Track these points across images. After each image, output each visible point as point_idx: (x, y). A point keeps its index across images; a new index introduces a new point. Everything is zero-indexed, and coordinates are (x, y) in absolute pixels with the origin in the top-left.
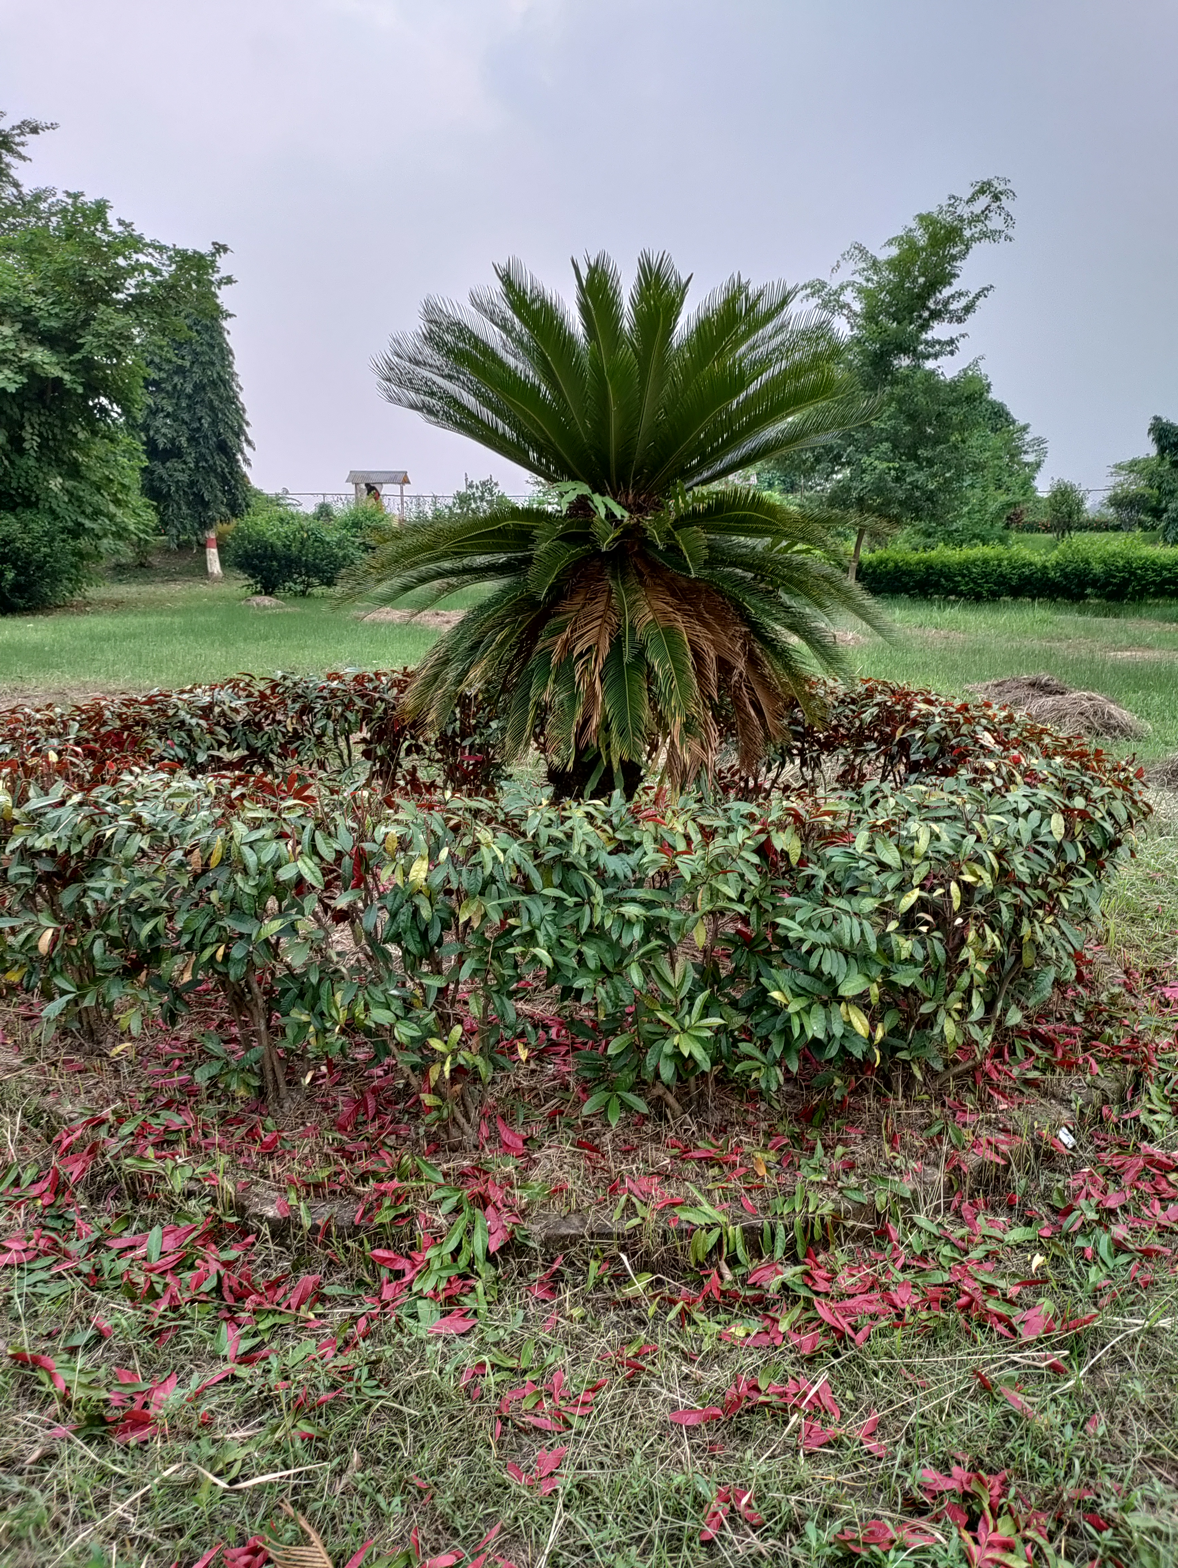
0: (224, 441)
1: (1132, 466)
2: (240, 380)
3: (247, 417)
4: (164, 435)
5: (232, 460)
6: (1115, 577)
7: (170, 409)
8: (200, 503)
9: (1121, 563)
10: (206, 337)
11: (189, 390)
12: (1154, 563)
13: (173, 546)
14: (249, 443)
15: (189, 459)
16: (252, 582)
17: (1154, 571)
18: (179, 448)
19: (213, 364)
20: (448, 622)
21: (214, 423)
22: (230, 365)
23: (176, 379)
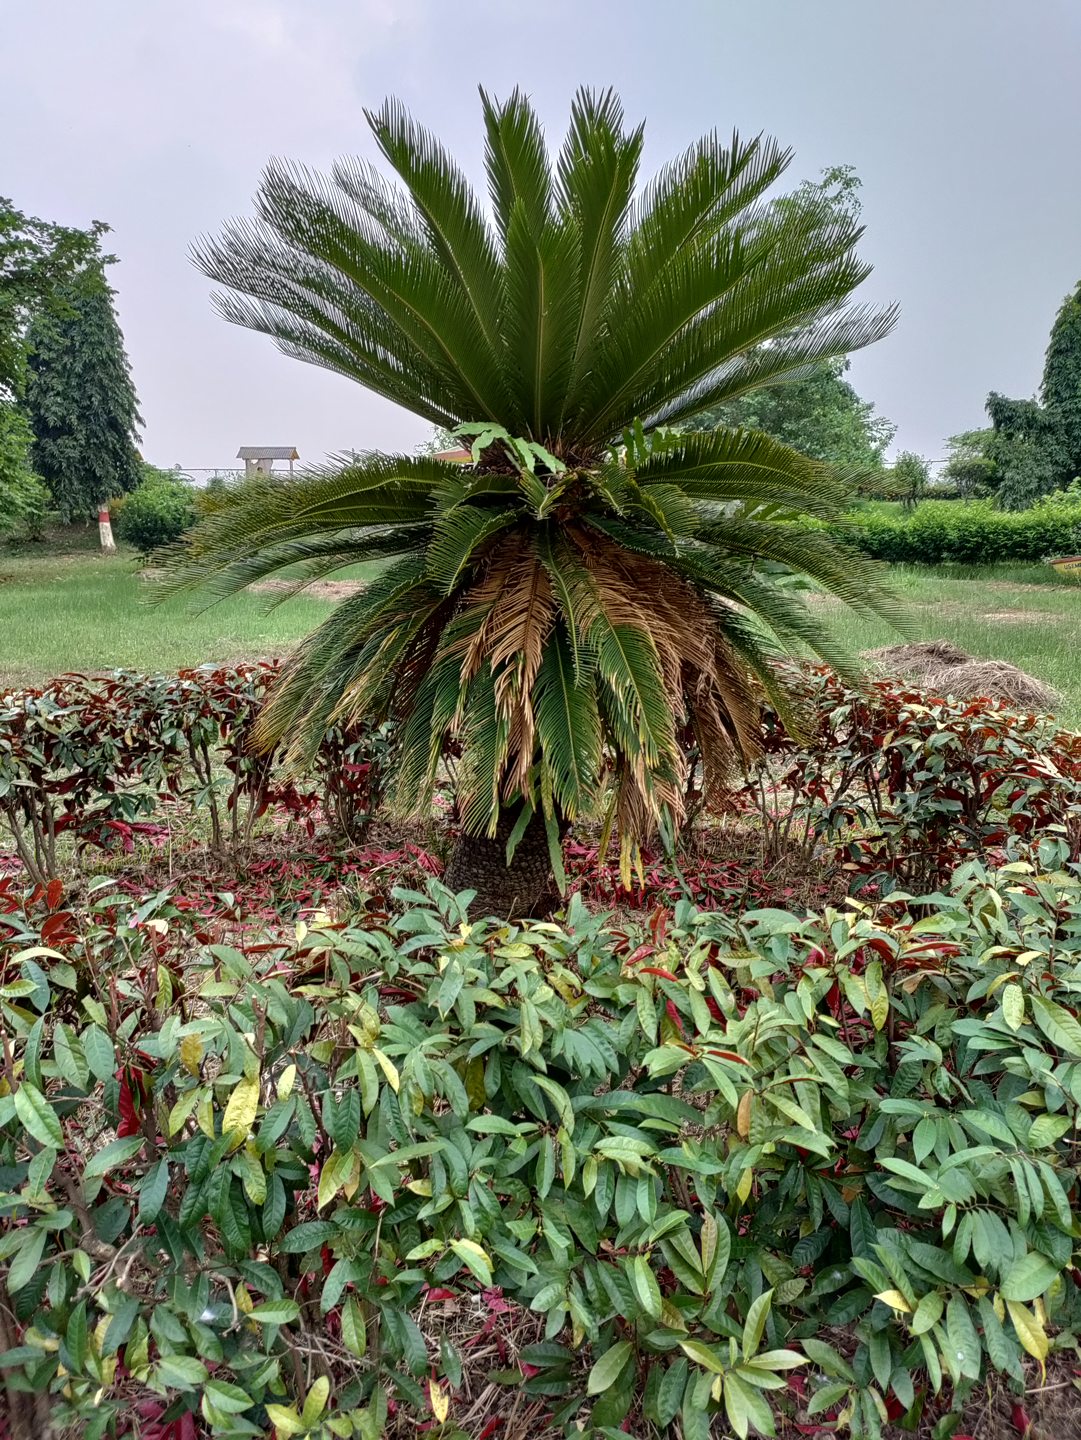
0: (115, 419)
1: (968, 440)
2: (129, 359)
3: (137, 395)
4: (55, 413)
5: (123, 436)
6: (969, 542)
7: (60, 388)
8: (91, 478)
9: (974, 528)
10: (95, 318)
11: (79, 369)
12: (1005, 528)
13: (66, 520)
14: (140, 420)
15: (79, 436)
16: (142, 555)
17: (1005, 535)
18: (70, 426)
19: (102, 344)
20: (337, 592)
21: (104, 401)
22: (119, 346)
23: (66, 359)
